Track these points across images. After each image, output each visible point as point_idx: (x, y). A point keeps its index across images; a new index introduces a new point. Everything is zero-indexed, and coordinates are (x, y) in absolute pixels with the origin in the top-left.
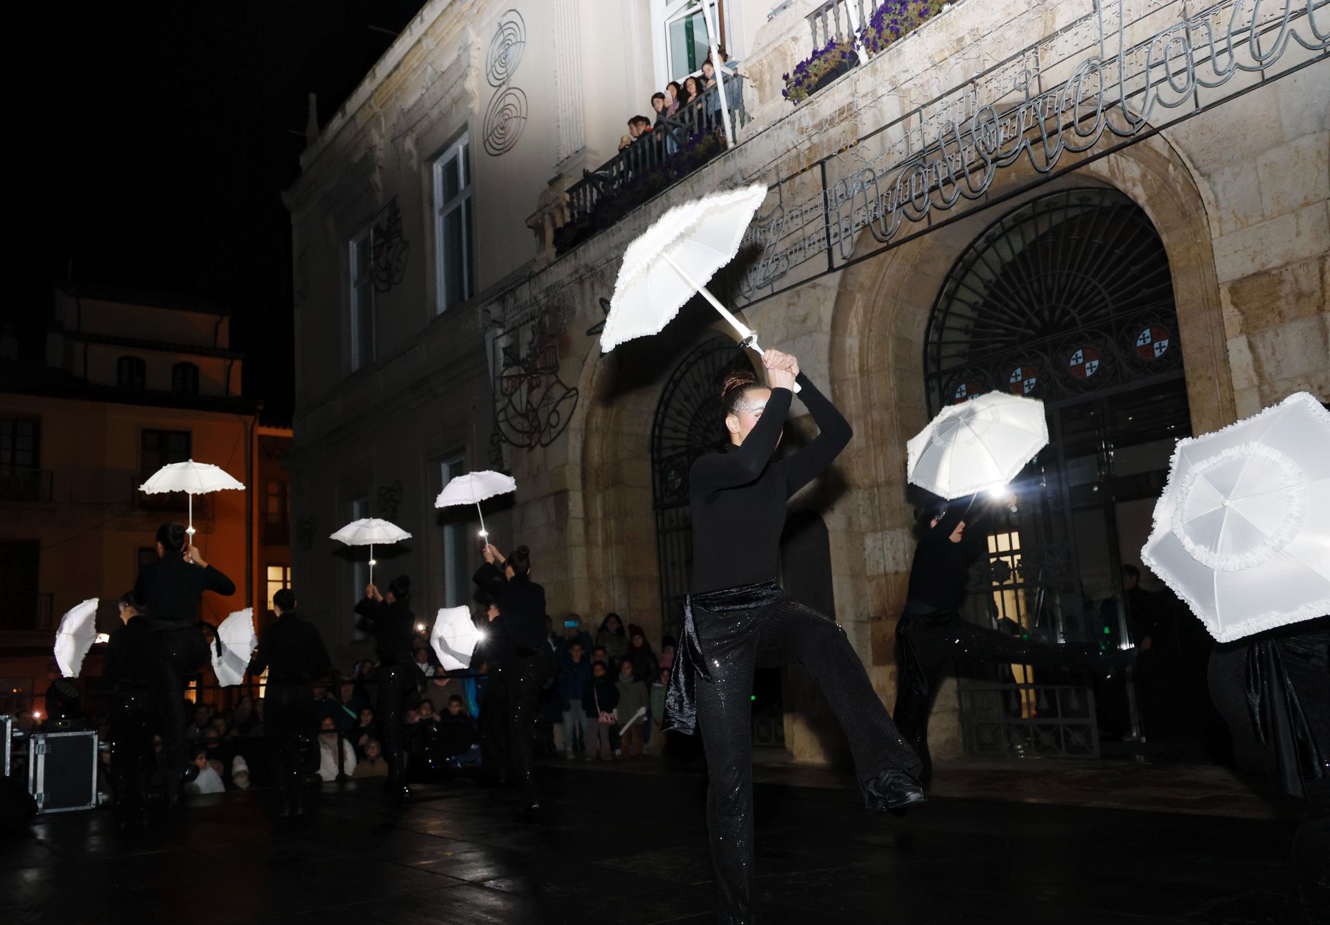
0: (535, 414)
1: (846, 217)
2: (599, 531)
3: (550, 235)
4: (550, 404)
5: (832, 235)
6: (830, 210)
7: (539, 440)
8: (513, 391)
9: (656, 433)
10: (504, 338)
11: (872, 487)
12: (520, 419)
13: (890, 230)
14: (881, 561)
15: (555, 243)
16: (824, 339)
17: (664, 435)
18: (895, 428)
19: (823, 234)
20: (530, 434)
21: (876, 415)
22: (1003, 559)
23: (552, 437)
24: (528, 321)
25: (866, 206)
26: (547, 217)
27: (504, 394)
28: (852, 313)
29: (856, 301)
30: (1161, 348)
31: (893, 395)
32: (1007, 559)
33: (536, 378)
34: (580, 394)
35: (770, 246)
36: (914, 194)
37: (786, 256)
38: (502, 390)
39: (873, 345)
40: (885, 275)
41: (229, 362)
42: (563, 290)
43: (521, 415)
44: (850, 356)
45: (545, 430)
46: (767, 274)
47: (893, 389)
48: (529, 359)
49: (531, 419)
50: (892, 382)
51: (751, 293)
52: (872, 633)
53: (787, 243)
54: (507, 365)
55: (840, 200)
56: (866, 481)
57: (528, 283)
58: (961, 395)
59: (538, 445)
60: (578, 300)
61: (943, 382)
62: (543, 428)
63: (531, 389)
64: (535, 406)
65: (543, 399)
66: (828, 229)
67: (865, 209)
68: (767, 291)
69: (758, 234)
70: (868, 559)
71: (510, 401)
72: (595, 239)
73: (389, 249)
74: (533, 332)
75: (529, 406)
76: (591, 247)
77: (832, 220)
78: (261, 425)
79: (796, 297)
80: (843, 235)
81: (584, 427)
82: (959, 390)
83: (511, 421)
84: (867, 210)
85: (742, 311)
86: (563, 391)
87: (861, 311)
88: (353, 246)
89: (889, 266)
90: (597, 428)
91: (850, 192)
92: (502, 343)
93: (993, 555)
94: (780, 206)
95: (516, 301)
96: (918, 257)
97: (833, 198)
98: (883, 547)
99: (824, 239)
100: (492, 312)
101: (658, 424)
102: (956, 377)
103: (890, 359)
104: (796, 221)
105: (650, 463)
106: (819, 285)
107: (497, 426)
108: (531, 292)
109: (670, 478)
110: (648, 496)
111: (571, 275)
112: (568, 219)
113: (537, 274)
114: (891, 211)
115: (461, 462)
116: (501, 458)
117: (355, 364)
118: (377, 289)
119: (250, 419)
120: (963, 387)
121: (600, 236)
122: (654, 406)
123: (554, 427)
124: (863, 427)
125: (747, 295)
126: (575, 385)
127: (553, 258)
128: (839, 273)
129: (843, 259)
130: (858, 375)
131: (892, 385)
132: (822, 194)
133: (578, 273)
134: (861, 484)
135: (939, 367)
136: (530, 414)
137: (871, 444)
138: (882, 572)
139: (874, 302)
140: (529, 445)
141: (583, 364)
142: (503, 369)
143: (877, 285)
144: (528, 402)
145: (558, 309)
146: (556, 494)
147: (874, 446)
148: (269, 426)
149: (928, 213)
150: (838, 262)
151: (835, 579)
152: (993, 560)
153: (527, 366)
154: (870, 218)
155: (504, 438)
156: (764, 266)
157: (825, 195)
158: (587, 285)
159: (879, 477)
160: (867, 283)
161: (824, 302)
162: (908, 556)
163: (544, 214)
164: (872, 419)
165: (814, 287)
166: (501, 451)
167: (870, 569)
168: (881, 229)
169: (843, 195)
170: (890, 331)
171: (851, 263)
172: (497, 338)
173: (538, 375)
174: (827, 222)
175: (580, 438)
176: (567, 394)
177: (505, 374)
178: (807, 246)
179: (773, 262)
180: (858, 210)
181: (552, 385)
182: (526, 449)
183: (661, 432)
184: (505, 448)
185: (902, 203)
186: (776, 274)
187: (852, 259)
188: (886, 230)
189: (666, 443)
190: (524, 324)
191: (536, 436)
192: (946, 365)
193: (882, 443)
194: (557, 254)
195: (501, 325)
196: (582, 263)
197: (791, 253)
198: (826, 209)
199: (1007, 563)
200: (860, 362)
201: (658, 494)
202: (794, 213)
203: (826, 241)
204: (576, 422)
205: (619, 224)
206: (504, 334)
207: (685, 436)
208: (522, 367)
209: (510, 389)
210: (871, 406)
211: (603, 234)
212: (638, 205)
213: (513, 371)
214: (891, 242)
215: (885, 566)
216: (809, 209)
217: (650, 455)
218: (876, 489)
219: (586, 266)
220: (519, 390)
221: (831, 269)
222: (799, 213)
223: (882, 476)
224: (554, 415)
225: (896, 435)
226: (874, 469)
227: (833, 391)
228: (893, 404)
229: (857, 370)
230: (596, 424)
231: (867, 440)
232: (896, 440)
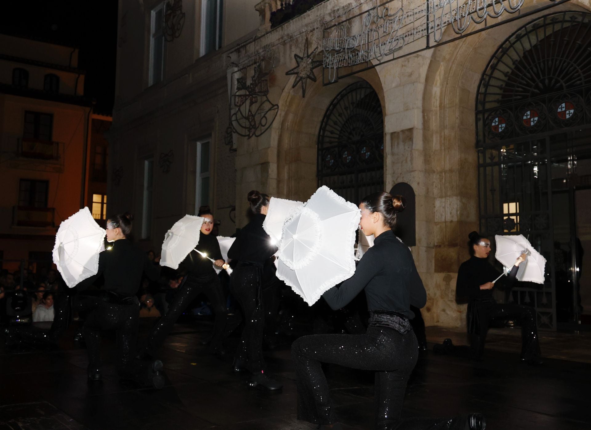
0: (253, 118)
1: (438, 18)
2: (285, 187)
3: (268, 15)
4: (262, 112)
5: (430, 28)
6: (430, 13)
7: (254, 133)
8: (241, 104)
9: (321, 134)
10: (238, 73)
11: (441, 172)
12: (244, 120)
13: (463, 27)
14: (444, 214)
15: (271, 20)
16: (420, 87)
17: (325, 135)
18: (457, 140)
19: (425, 26)
20: (249, 129)
21: (447, 132)
22: (512, 217)
23: (262, 131)
24: (252, 65)
25: (451, 12)
26: (267, 5)
27: (236, 105)
28: (438, 73)
29: (441, 66)
31: (457, 121)
32: (514, 217)
33: (255, 97)
34: (280, 108)
35: (394, 31)
36: (478, 8)
37: (403, 38)
38: (235, 103)
39: (448, 92)
40: (458, 52)
41: (77, 76)
42: (274, 48)
43: (246, 118)
44: (435, 97)
45: (258, 127)
46: (391, 47)
47: (458, 118)
48: (252, 86)
49: (250, 120)
50: (457, 114)
51: (381, 57)
52: (436, 254)
53: (404, 30)
54: (239, 89)
55: (436, 8)
56: (439, 169)
57: (254, 42)
58: (495, 124)
59: (254, 136)
60: (281, 54)
61: (486, 116)
62: (257, 125)
63: (251, 103)
64: (253, 114)
65: (258, 110)
66: (428, 24)
67: (450, 14)
68: (390, 57)
69: (388, 24)
70: (436, 213)
71: (239, 109)
72: (294, 20)
73: (174, 17)
74: (255, 71)
75: (250, 113)
76: (291, 25)
77: (431, 19)
78: (94, 113)
79: (407, 62)
80: (436, 28)
81: (280, 127)
82: (494, 121)
83: (239, 121)
84: (451, 15)
85: (376, 67)
86: (270, 106)
87: (443, 72)
88: (153, 13)
89: (460, 48)
90: (288, 128)
91: (442, 4)
92: (237, 76)
93: (506, 215)
94: (401, 9)
95: (246, 53)
96: (478, 43)
97: (432, 7)
98: (445, 206)
99: (425, 29)
100: (232, 57)
101: (323, 128)
102: (493, 114)
103: (457, 101)
104: (410, 18)
105: (316, 150)
106: (420, 55)
107: (231, 123)
108: (255, 47)
109: (327, 160)
110: (314, 168)
111: (279, 39)
112: (279, 7)
113: (260, 38)
114: (465, 16)
115: (208, 142)
116: (232, 142)
117: (151, 82)
118: (166, 40)
119: (88, 109)
120: (497, 119)
121: (297, 19)
122: (321, 118)
123: (264, 126)
124: (439, 138)
125: (379, 58)
126: (276, 103)
127: (269, 29)
128: (432, 49)
129: (435, 42)
130: (438, 109)
131: (457, 115)
132: (426, 4)
133: (283, 39)
134: (435, 170)
135: (484, 107)
136: (250, 117)
137: (443, 148)
138: (443, 219)
139: (451, 68)
140: (249, 135)
141: (282, 91)
142: (236, 91)
143: (453, 58)
144: (250, 111)
145: (270, 58)
146: (262, 164)
148: (99, 114)
149: (485, 19)
150: (432, 43)
151: (417, 223)
152: (505, 218)
153: (250, 90)
154: (452, 19)
155: (234, 131)
156: (390, 42)
157: (428, 4)
158: (288, 46)
159: (446, 167)
160: (447, 57)
161: (422, 66)
162: (458, 213)
163: (265, 3)
164: (444, 133)
165: (418, 56)
166: (232, 138)
167: (437, 218)
168: (458, 26)
169: (438, 5)
170: (458, 85)
171: (439, 44)
172: (234, 73)
173: (256, 96)
174: (428, 20)
175: (277, 134)
176: (272, 107)
177: (237, 94)
178: (415, 33)
179: (395, 40)
180: (446, 14)
181: (264, 102)
182: (247, 137)
183: (324, 133)
184: (235, 136)
185: (471, 12)
186: (396, 47)
187: (440, 43)
188: (461, 27)
189: (327, 140)
190: (250, 66)
191: (253, 130)
192: (488, 106)
193: (449, 148)
194: (272, 27)
195: (237, 66)
196: (286, 33)
197: (406, 36)
198: (428, 12)
199: (514, 220)
200: (440, 101)
201: (320, 168)
202: (409, 14)
203: (426, 31)
204: (276, 124)
205: (308, 12)
206: (238, 71)
207: (337, 136)
208: (248, 91)
209: (239, 103)
210: (444, 127)
211: (299, 17)
212: (320, 2)
213: (242, 92)
214: (463, 34)
215: (445, 217)
216: (418, 12)
217: (317, 146)
218: (443, 174)
219: (288, 35)
220: (245, 103)
221: (428, 47)
222: (412, 13)
223: (447, 167)
224: (264, 119)
225: (457, 144)
226: (443, 162)
227: (424, 117)
228: (457, 126)
229: (438, 106)
230: (288, 125)
231: (441, 146)
232: (457, 147)
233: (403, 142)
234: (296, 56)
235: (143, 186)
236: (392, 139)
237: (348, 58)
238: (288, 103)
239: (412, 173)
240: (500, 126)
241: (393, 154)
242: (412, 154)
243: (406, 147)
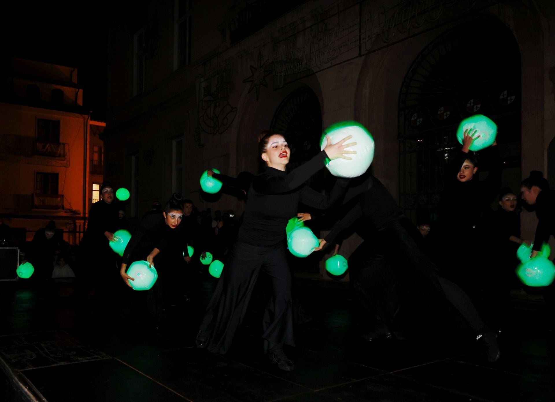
0: (217, 119)
1: (369, 30)
3: (228, 34)
4: (224, 114)
5: (362, 39)
8: (207, 107)
10: (204, 82)
12: (210, 121)
13: (390, 37)
15: (230, 38)
16: (353, 89)
19: (358, 38)
20: (214, 128)
23: (224, 130)
24: (216, 75)
27: (203, 109)
28: (367, 78)
29: (370, 72)
30: (511, 100)
31: (382, 117)
34: (238, 110)
35: (332, 43)
36: (403, 20)
37: (339, 48)
39: (376, 93)
40: (385, 59)
41: (77, 90)
42: (233, 61)
44: (364, 98)
46: (329, 57)
48: (215, 93)
49: (215, 121)
51: (321, 65)
53: (341, 42)
54: (205, 96)
55: (367, 22)
57: (216, 57)
58: (414, 118)
59: (218, 133)
60: (239, 66)
61: (407, 112)
62: (220, 125)
63: (215, 107)
64: (217, 115)
65: (221, 112)
66: (360, 36)
68: (329, 65)
69: (327, 37)
71: (206, 112)
72: (249, 37)
73: (152, 39)
74: (218, 80)
76: (247, 41)
77: (363, 31)
78: (91, 120)
79: (342, 68)
80: (367, 39)
81: (239, 126)
84: (380, 27)
85: (316, 74)
87: (372, 77)
88: (135, 37)
89: (387, 55)
91: (372, 18)
92: (203, 85)
94: (338, 24)
95: (211, 65)
96: (401, 51)
97: (364, 21)
100: (199, 70)
102: (412, 110)
103: (383, 100)
104: (345, 31)
106: (353, 63)
107: (199, 124)
108: (218, 61)
111: (237, 54)
112: (237, 27)
113: (221, 53)
114: (391, 28)
116: (200, 139)
117: (135, 93)
118: (146, 58)
119: (86, 117)
120: (415, 115)
123: (225, 125)
126: (236, 106)
127: (229, 45)
128: (364, 57)
129: (366, 50)
130: (367, 107)
131: (383, 112)
132: (359, 19)
133: (240, 53)
135: (405, 105)
139: (378, 73)
140: (213, 133)
141: (240, 96)
144: (214, 113)
145: (230, 70)
146: (225, 155)
148: (95, 120)
149: (409, 29)
150: (364, 52)
153: (214, 96)
154: (381, 31)
155: (202, 130)
156: (328, 53)
158: (244, 59)
160: (376, 64)
161: (355, 72)
163: (226, 24)
166: (200, 135)
168: (385, 36)
169: (369, 19)
170: (384, 86)
171: (370, 52)
172: (201, 82)
173: (219, 101)
174: (360, 32)
175: (236, 131)
176: (232, 110)
177: (204, 99)
178: (349, 44)
179: (332, 51)
180: (375, 27)
181: (225, 106)
185: (397, 24)
186: (334, 57)
191: (217, 129)
192: (408, 104)
194: (231, 43)
195: (203, 77)
196: (243, 48)
197: (341, 47)
198: (360, 25)
200: (369, 100)
202: (344, 28)
203: (359, 41)
204: (235, 124)
211: (253, 35)
213: (208, 98)
214: (390, 43)
216: (351, 26)
220: (210, 107)
221: (360, 55)
222: (347, 27)
224: (225, 120)
225: (382, 135)
228: (383, 121)
229: (367, 104)
230: (245, 124)
232: (383, 138)
234: (251, 67)
237: (294, 67)
238: (244, 107)
240: (418, 120)
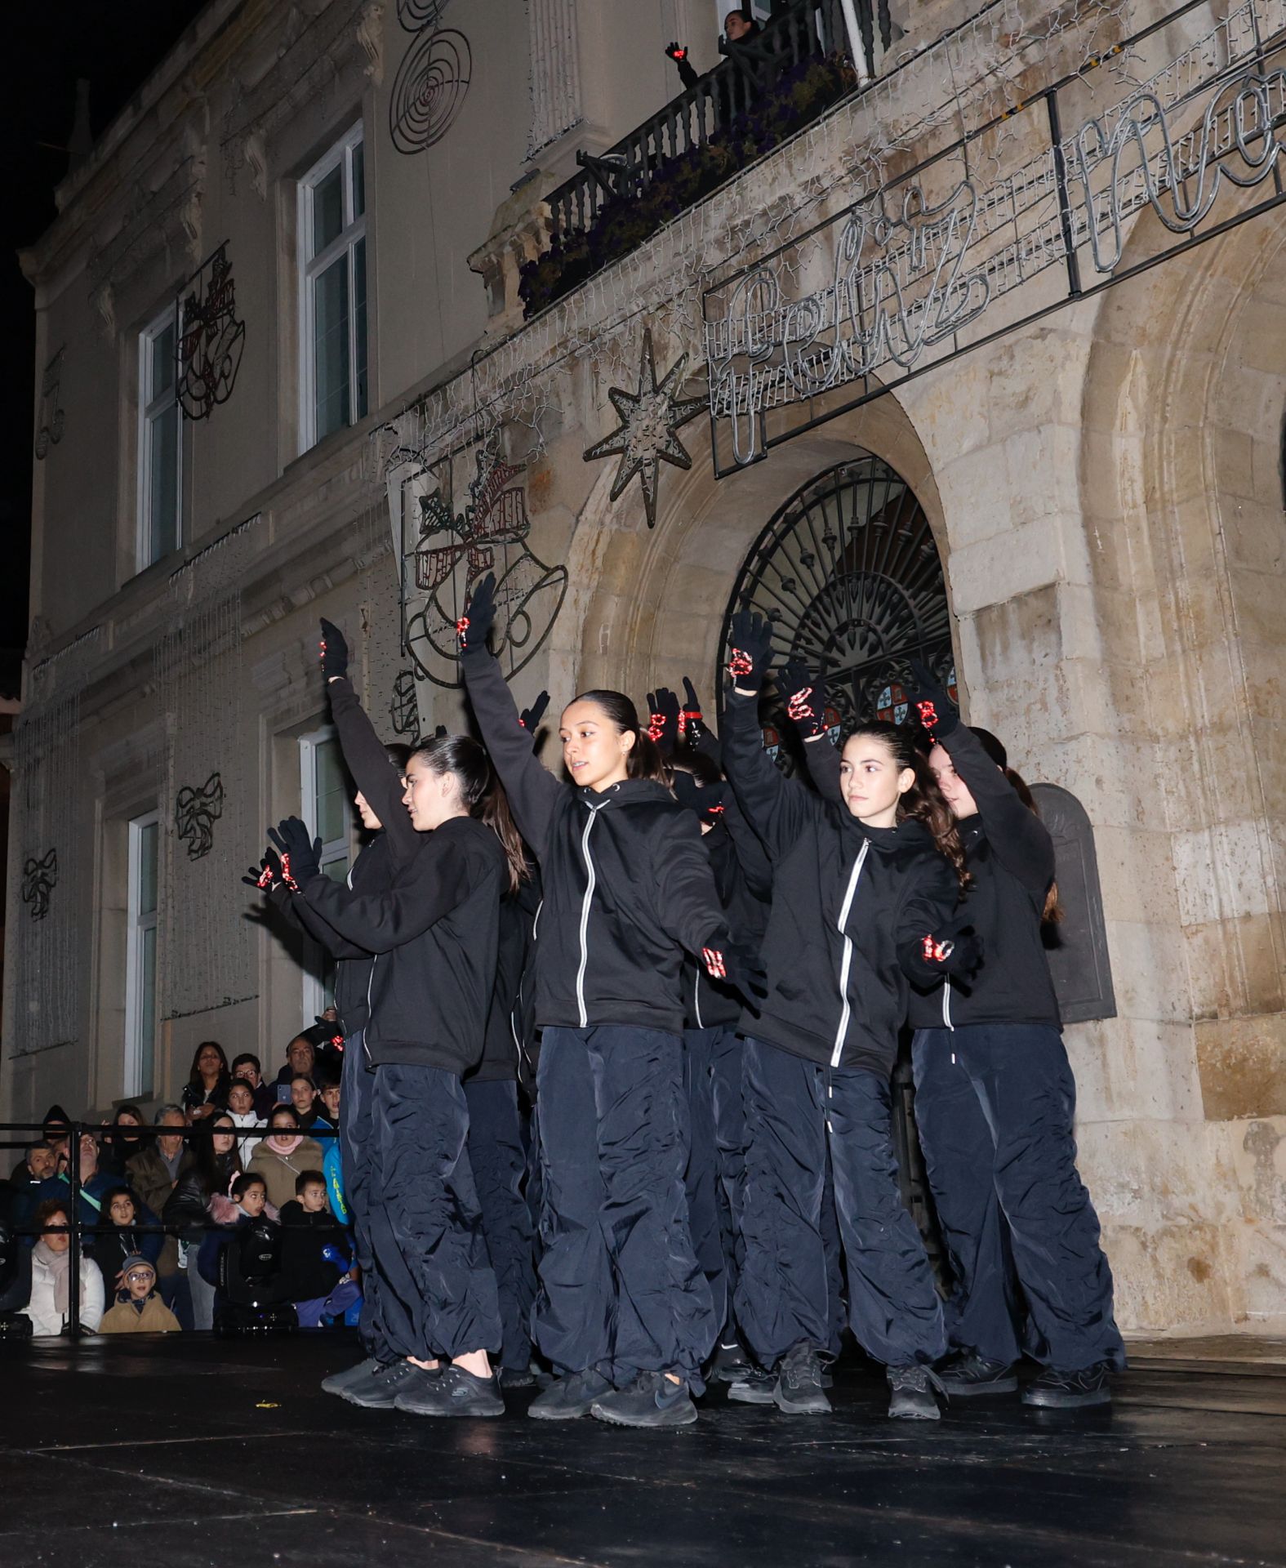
1: (1102, 192)
3: (513, 280)
5: (1074, 229)
6: (1069, 181)
8: (439, 579)
10: (423, 479)
11: (1183, 737)
13: (1195, 209)
14: (1213, 891)
15: (521, 293)
16: (1066, 438)
18: (1228, 612)
19: (1057, 227)
21: (1184, 588)
23: (516, 666)
24: (469, 444)
25: (1144, 165)
26: (508, 249)
27: (421, 587)
28: (1125, 387)
29: (1132, 363)
31: (1219, 547)
33: (483, 552)
34: (572, 578)
35: (949, 261)
36: (1242, 135)
37: (982, 278)
38: (418, 579)
39: (1173, 448)
40: (1189, 307)
42: (538, 380)
44: (1123, 474)
45: (501, 650)
46: (944, 315)
47: (1220, 535)
48: (471, 515)
50: (1216, 519)
51: (912, 353)
52: (1201, 1048)
53: (985, 251)
54: (428, 530)
55: (1088, 160)
56: (1171, 725)
57: (470, 372)
60: (566, 399)
62: (498, 645)
66: (1065, 218)
67: (1142, 171)
68: (945, 347)
69: (924, 239)
70: (1182, 889)
71: (433, 598)
72: (600, 279)
73: (210, 339)
74: (479, 462)
76: (592, 296)
77: (1074, 201)
79: (1005, 360)
80: (1098, 227)
81: (579, 645)
83: (433, 637)
84: (1146, 173)
86: (538, 573)
87: (1143, 383)
88: (146, 341)
89: (1197, 290)
90: (605, 648)
91: (1108, 143)
92: (420, 487)
94: (966, 183)
95: (446, 409)
96: (1260, 265)
97: (1075, 159)
98: (1213, 862)
99: (1058, 236)
100: (400, 433)
103: (1210, 473)
104: (999, 209)
106: (1051, 330)
107: (407, 649)
108: (475, 389)
111: (553, 350)
112: (547, 246)
113: (488, 354)
114: (1196, 172)
117: (143, 558)
118: (187, 415)
121: (610, 272)
123: (519, 645)
124: (1158, 615)
125: (903, 359)
126: (560, 563)
127: (520, 322)
128: (1096, 298)
129: (1100, 272)
130: (1142, 509)
131: (1216, 526)
132: (1052, 153)
133: (566, 348)
134: (1160, 732)
137: (1178, 648)
138: (1214, 912)
139: (1171, 363)
141: (578, 521)
142: (420, 537)
143: (1175, 330)
145: (528, 417)
147: (1184, 651)
149: (1275, 169)
150: (1089, 278)
151: (1111, 928)
153: (467, 528)
154: (1152, 188)
155: (420, 673)
156: (936, 299)
157: (1058, 153)
158: (586, 366)
159: (1199, 715)
160: (1154, 328)
161: (1063, 366)
162: (1270, 880)
163: (502, 245)
164: (1176, 594)
165: (1043, 334)
167: (1190, 910)
168: (1176, 207)
169: (1095, 150)
170: (1206, 418)
171: (1118, 278)
172: (410, 479)
173: (488, 545)
174: (1064, 203)
175: (570, 666)
176: (545, 578)
177: (425, 547)
178: (1023, 254)
179: (955, 290)
180: (1126, 176)
181: (517, 563)
184: (422, 688)
185: (1217, 154)
186: (962, 313)
187: (1119, 271)
188: (1188, 210)
190: (462, 449)
193: (1201, 646)
194: (526, 313)
195: (417, 456)
196: (575, 326)
197: (992, 270)
198: (1061, 179)
200: (1146, 482)
202: (995, 195)
203: (1062, 242)
204: (563, 636)
205: (646, 246)
206: (423, 471)
208: (458, 532)
209: (432, 579)
210: (1172, 572)
211: (614, 268)
212: (683, 209)
213: (441, 539)
214: (1198, 231)
215: (1220, 901)
216: (1025, 183)
218: (1192, 740)
219: (583, 332)
220: (451, 575)
221: (1076, 294)
222: (1006, 191)
223: (1205, 714)
224: (520, 623)
225: (1230, 627)
226: (1185, 698)
227: (1091, 543)
228: (1222, 563)
229: (1140, 499)
230: (605, 636)
231: (1169, 642)
232: (1233, 638)
233: (1023, 637)
234: (614, 393)
235: (125, 911)
236: (980, 631)
237: (796, 373)
238: (599, 562)
239: (1073, 744)
241: (991, 686)
242: (1061, 677)
243: (1038, 655)
